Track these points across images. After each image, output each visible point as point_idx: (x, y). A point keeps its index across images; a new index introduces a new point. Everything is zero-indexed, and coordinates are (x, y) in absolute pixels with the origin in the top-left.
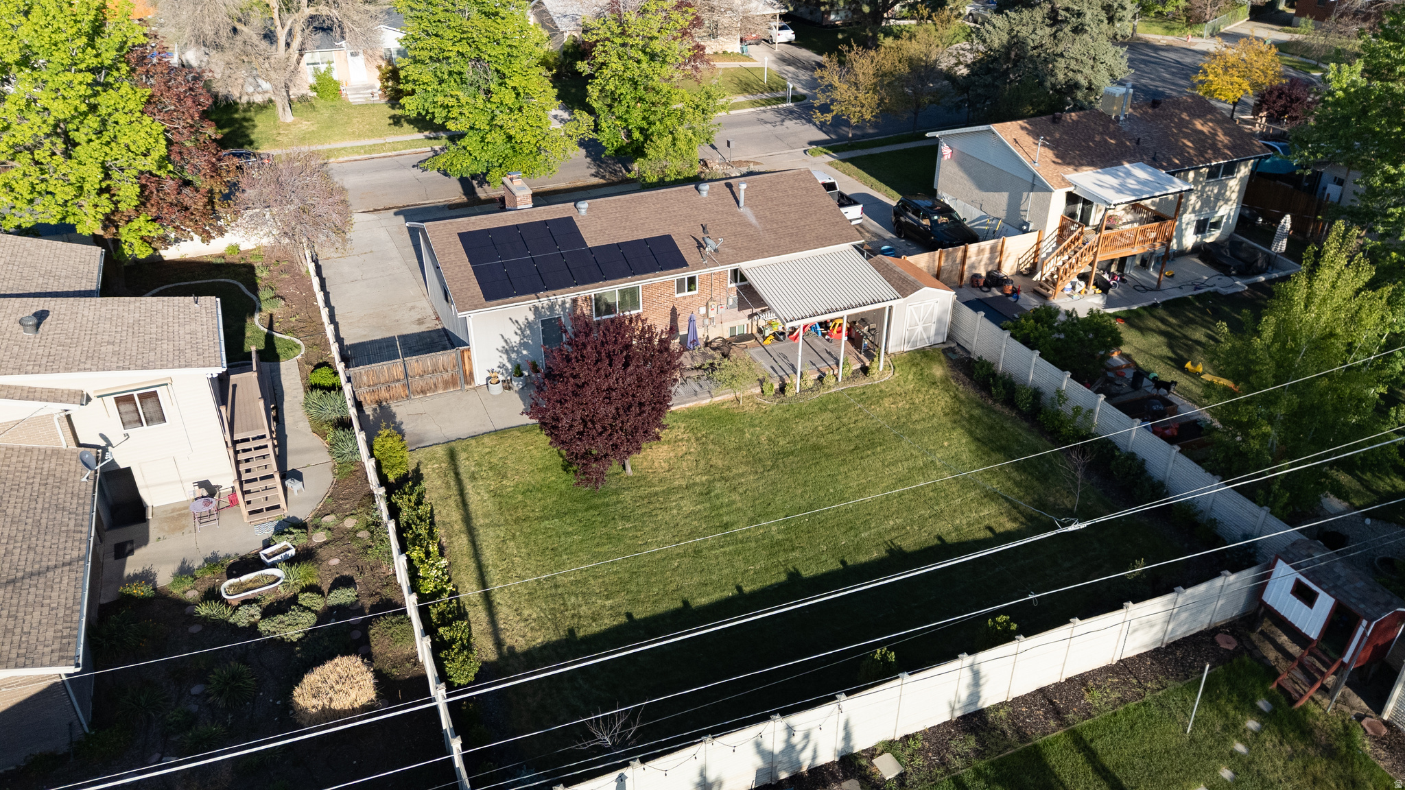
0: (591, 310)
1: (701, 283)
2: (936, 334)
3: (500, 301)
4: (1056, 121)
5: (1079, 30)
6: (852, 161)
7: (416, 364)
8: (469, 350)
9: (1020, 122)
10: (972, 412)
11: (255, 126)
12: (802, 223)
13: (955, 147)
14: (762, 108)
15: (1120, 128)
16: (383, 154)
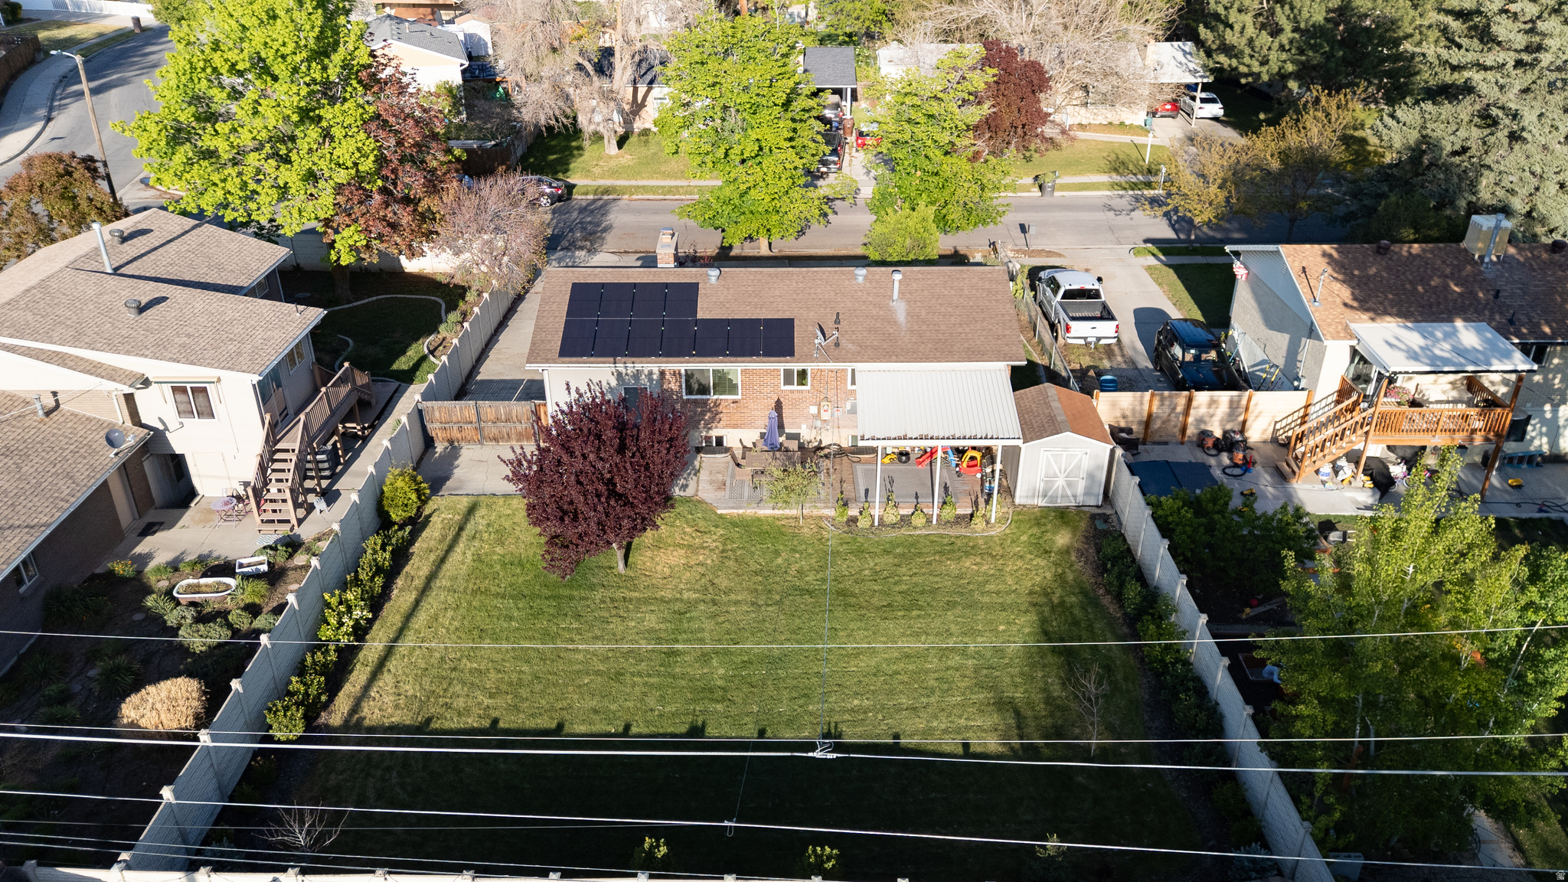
0: (680, 386)
1: (813, 378)
2: (1087, 493)
3: (574, 359)
4: (1382, 251)
5: (1514, 137)
6: (1179, 270)
7: (489, 410)
8: (545, 405)
9: (1326, 247)
10: (1067, 599)
11: (581, 155)
12: (960, 330)
13: (1253, 270)
14: (1121, 192)
15: (1481, 273)
16: (677, 197)
